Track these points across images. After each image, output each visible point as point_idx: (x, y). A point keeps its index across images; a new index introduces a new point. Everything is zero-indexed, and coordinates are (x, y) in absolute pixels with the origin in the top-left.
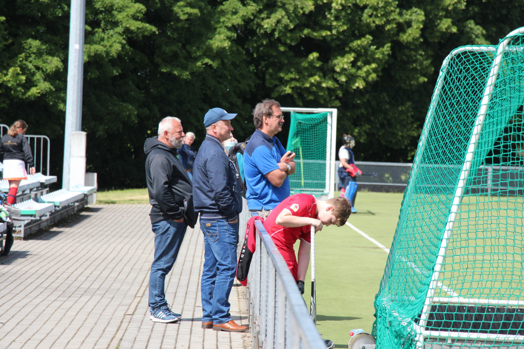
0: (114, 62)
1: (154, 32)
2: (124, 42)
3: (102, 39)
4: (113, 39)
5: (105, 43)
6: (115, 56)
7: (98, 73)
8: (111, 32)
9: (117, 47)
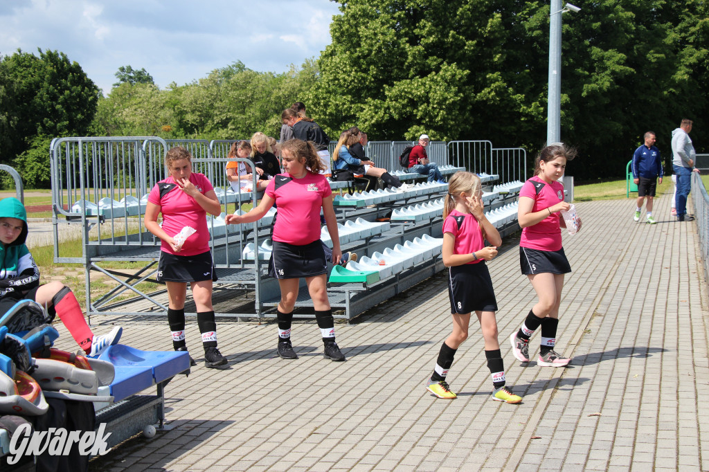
0: (604, 94)
1: (633, 72)
2: (611, 80)
3: (597, 80)
4: (604, 79)
5: (599, 82)
6: (606, 90)
7: (594, 103)
8: (603, 74)
9: (607, 84)
